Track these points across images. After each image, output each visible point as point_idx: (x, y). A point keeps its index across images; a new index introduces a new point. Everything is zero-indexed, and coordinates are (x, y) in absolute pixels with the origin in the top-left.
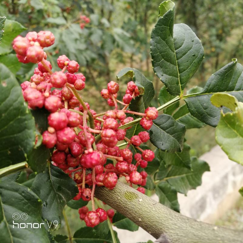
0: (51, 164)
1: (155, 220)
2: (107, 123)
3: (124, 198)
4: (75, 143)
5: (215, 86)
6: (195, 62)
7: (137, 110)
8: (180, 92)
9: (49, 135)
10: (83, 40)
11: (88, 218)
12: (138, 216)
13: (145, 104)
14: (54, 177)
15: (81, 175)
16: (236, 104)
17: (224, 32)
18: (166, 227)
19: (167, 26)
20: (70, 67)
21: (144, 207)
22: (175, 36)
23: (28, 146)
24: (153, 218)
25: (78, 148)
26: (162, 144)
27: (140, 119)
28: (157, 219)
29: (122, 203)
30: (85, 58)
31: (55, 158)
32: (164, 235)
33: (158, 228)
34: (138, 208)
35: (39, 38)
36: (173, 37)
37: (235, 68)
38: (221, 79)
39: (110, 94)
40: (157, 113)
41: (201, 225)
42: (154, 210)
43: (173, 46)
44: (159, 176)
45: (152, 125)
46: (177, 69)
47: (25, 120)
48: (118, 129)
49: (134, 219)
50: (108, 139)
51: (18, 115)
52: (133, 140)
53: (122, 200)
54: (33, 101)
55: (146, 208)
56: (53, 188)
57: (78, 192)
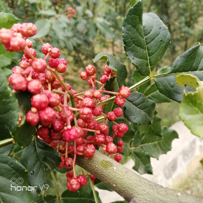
0: (37, 138)
1: (127, 186)
2: (84, 102)
3: (100, 166)
4: (57, 120)
5: (180, 67)
6: (162, 46)
7: (112, 90)
8: (150, 73)
9: (32, 114)
10: (70, 29)
11: (70, 184)
12: (113, 182)
13: (119, 84)
14: (40, 149)
15: (64, 146)
16: (198, 84)
17: (191, 19)
18: (137, 193)
19: (137, 15)
20: (52, 53)
21: (118, 175)
22: (145, 24)
23: (13, 125)
24: (126, 184)
25: (60, 124)
26: (134, 118)
27: (115, 97)
28: (128, 185)
29: (99, 170)
30: (72, 44)
31: (40, 133)
32: (134, 200)
33: (129, 193)
34: (113, 175)
35: (22, 29)
36: (143, 25)
37: (198, 50)
38: (186, 61)
39: (88, 76)
40: (129, 92)
41: (166, 191)
42: (126, 177)
43: (143, 33)
44: (134, 144)
45: (125, 102)
46: (147, 53)
47: (9, 102)
48: (96, 106)
49: (109, 184)
50: (85, 116)
51: (3, 99)
52: (108, 116)
53: (99, 168)
54: (17, 86)
55: (119, 176)
56: (39, 159)
57: (61, 161)
